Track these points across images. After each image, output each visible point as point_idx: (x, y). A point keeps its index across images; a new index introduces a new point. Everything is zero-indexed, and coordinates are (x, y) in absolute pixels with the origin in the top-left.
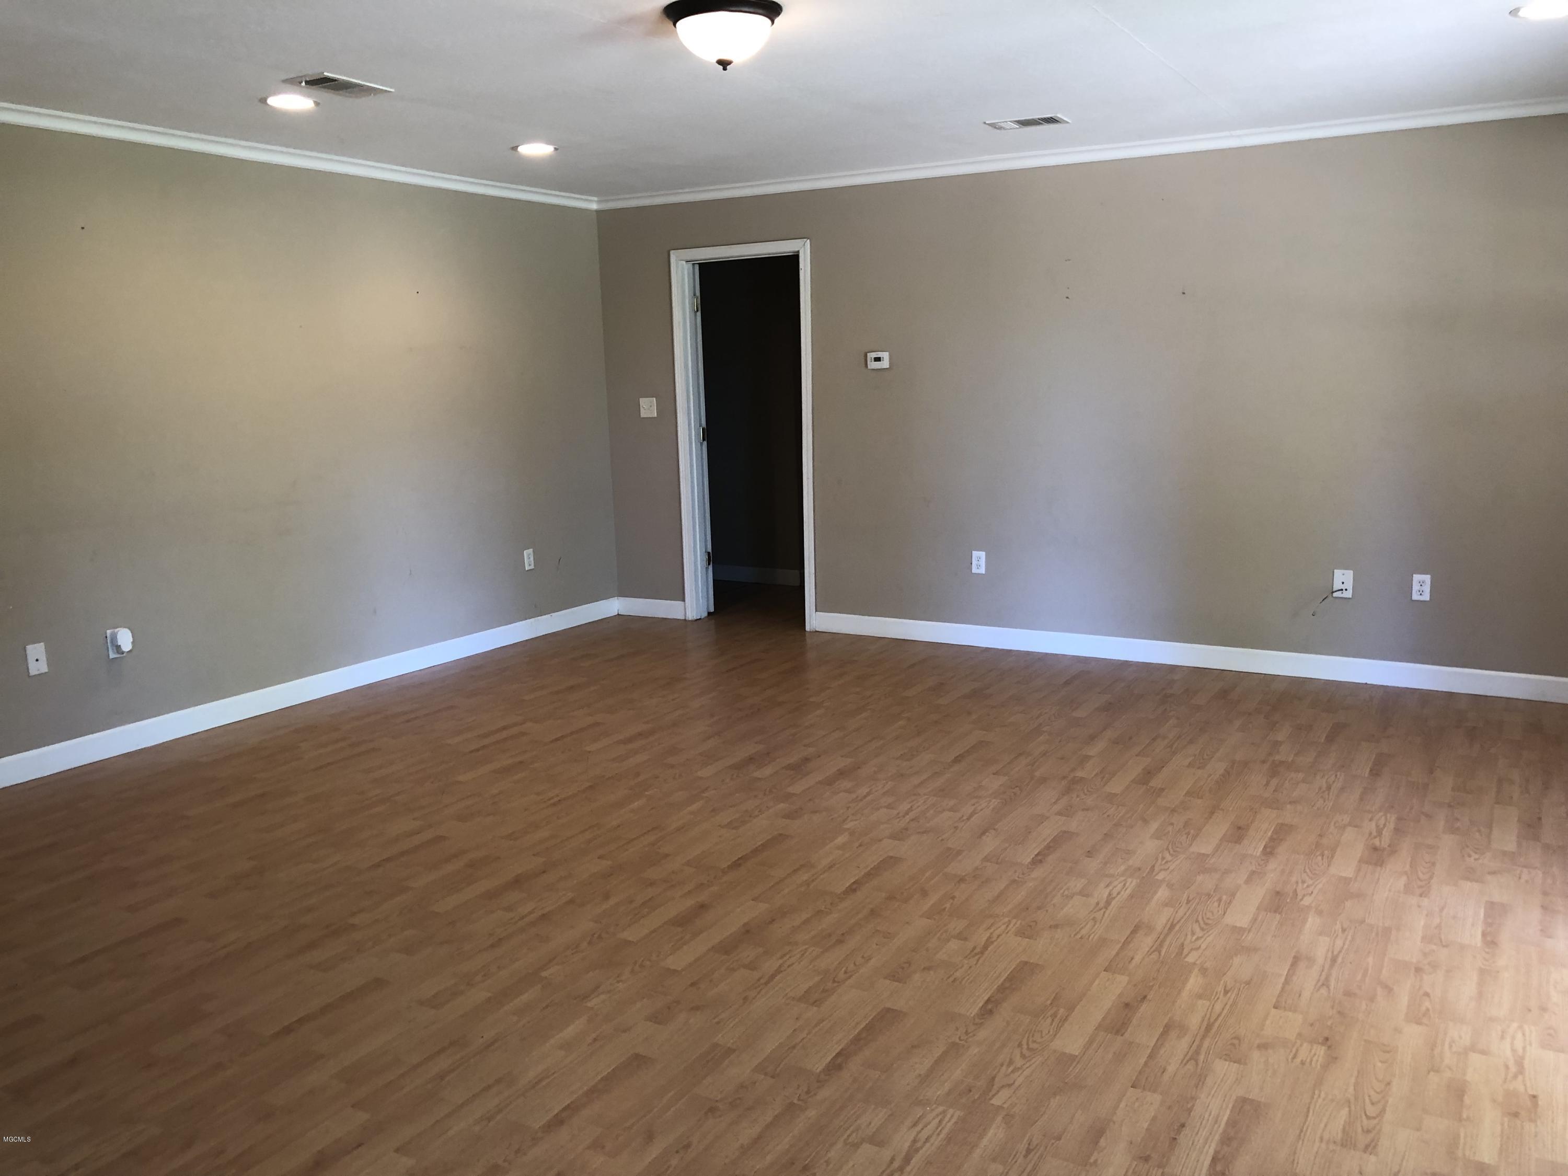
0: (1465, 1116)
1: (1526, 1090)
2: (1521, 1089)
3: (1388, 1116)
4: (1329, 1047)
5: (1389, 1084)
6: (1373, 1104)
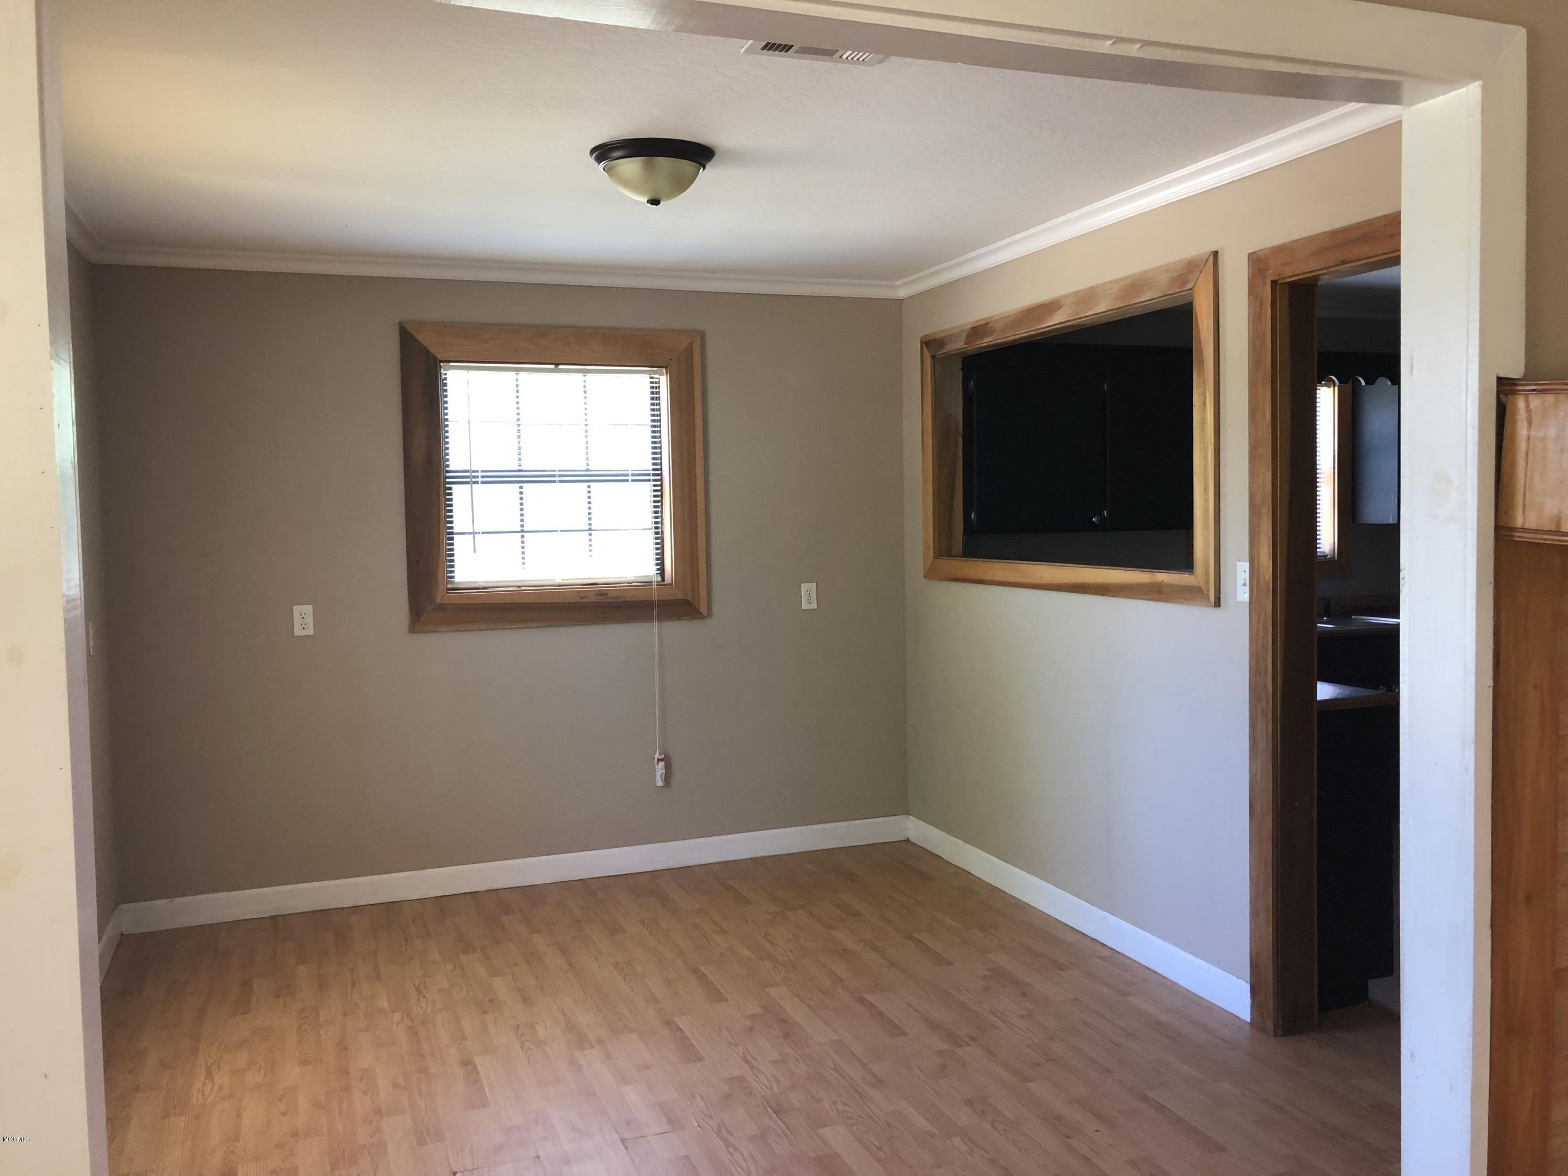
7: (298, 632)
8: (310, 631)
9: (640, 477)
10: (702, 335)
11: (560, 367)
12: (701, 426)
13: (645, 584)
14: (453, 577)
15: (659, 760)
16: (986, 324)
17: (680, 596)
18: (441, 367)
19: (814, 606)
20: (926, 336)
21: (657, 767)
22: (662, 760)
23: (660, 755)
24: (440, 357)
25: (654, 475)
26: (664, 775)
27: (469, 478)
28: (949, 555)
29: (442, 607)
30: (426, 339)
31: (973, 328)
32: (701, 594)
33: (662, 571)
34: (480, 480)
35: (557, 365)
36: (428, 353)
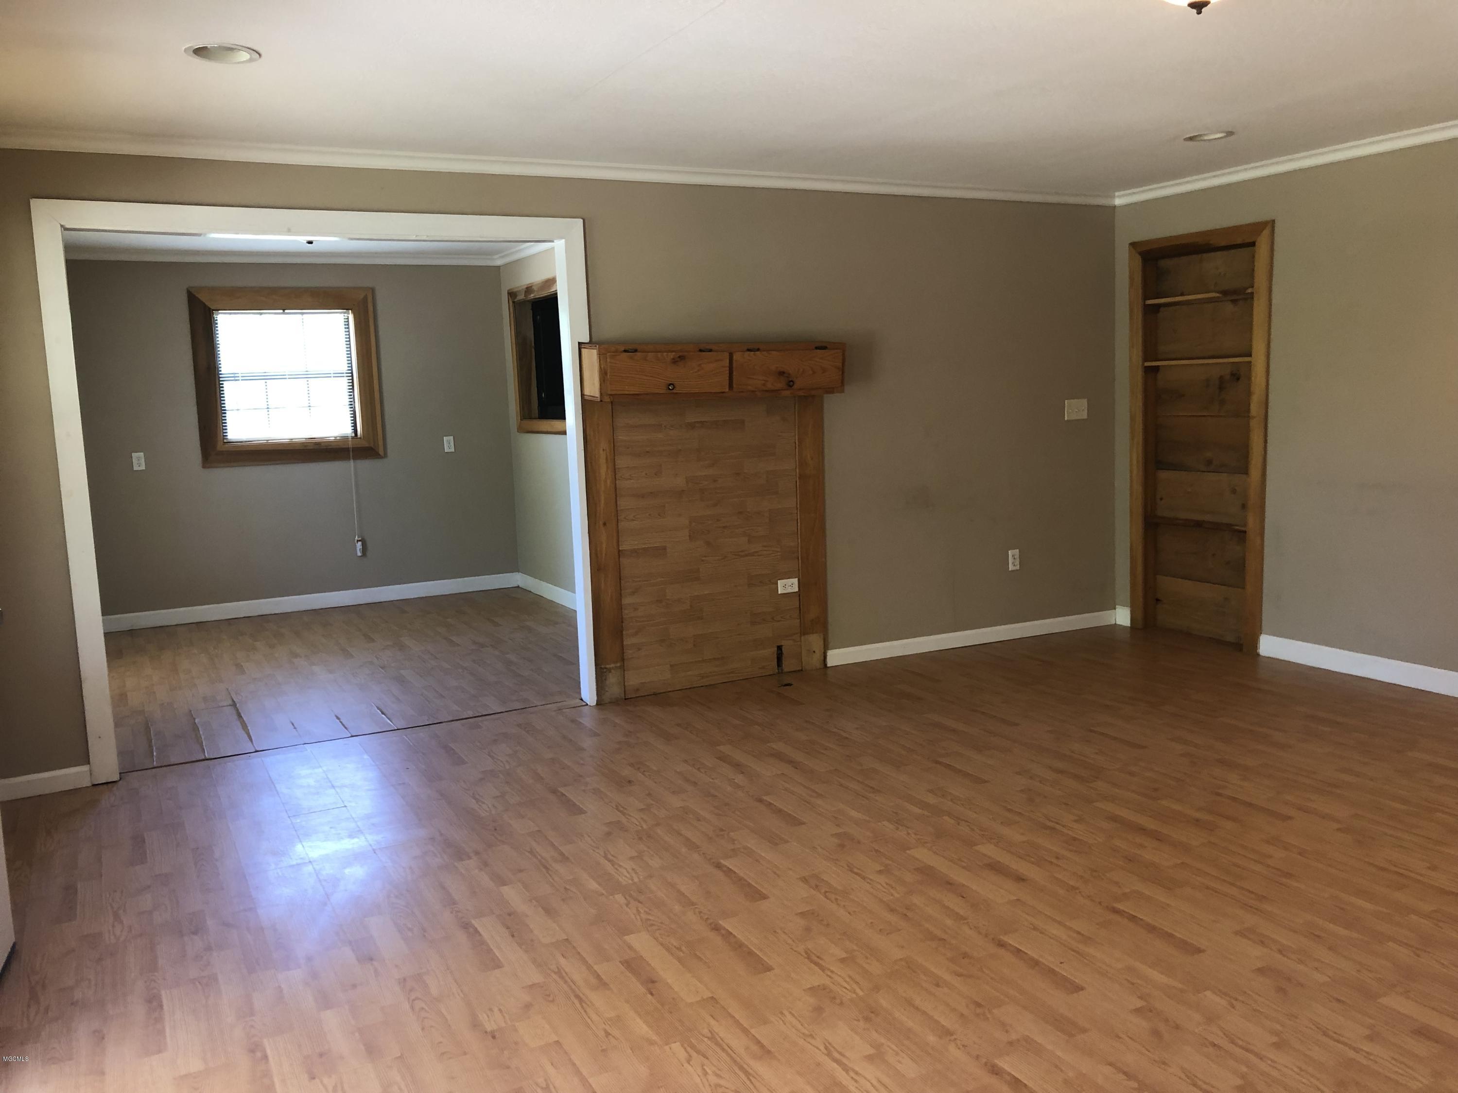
0: (357, 1034)
1: (322, 1082)
2: (326, 1080)
3: (406, 1006)
4: (486, 1032)
5: (423, 1029)
6: (423, 1008)
7: (136, 468)
8: (143, 467)
9: (338, 375)
10: (373, 290)
11: (286, 311)
12: (375, 343)
13: (344, 439)
14: (227, 436)
15: (358, 541)
16: (531, 287)
17: (365, 444)
18: (213, 313)
19: (453, 450)
20: (511, 289)
21: (357, 544)
22: (360, 541)
23: (358, 538)
24: (212, 308)
25: (347, 373)
26: (361, 550)
27: (234, 378)
28: (531, 418)
29: (221, 453)
30: (203, 297)
31: (527, 288)
32: (380, 443)
33: (355, 430)
34: (240, 378)
35: (284, 310)
36: (205, 306)
